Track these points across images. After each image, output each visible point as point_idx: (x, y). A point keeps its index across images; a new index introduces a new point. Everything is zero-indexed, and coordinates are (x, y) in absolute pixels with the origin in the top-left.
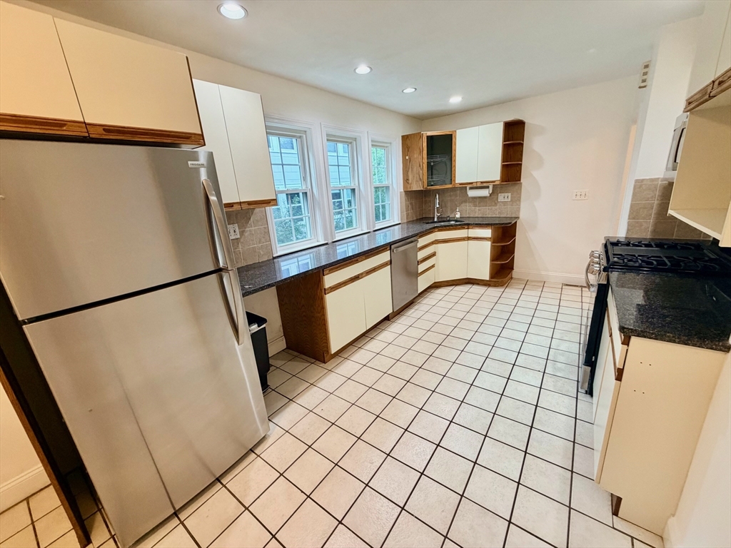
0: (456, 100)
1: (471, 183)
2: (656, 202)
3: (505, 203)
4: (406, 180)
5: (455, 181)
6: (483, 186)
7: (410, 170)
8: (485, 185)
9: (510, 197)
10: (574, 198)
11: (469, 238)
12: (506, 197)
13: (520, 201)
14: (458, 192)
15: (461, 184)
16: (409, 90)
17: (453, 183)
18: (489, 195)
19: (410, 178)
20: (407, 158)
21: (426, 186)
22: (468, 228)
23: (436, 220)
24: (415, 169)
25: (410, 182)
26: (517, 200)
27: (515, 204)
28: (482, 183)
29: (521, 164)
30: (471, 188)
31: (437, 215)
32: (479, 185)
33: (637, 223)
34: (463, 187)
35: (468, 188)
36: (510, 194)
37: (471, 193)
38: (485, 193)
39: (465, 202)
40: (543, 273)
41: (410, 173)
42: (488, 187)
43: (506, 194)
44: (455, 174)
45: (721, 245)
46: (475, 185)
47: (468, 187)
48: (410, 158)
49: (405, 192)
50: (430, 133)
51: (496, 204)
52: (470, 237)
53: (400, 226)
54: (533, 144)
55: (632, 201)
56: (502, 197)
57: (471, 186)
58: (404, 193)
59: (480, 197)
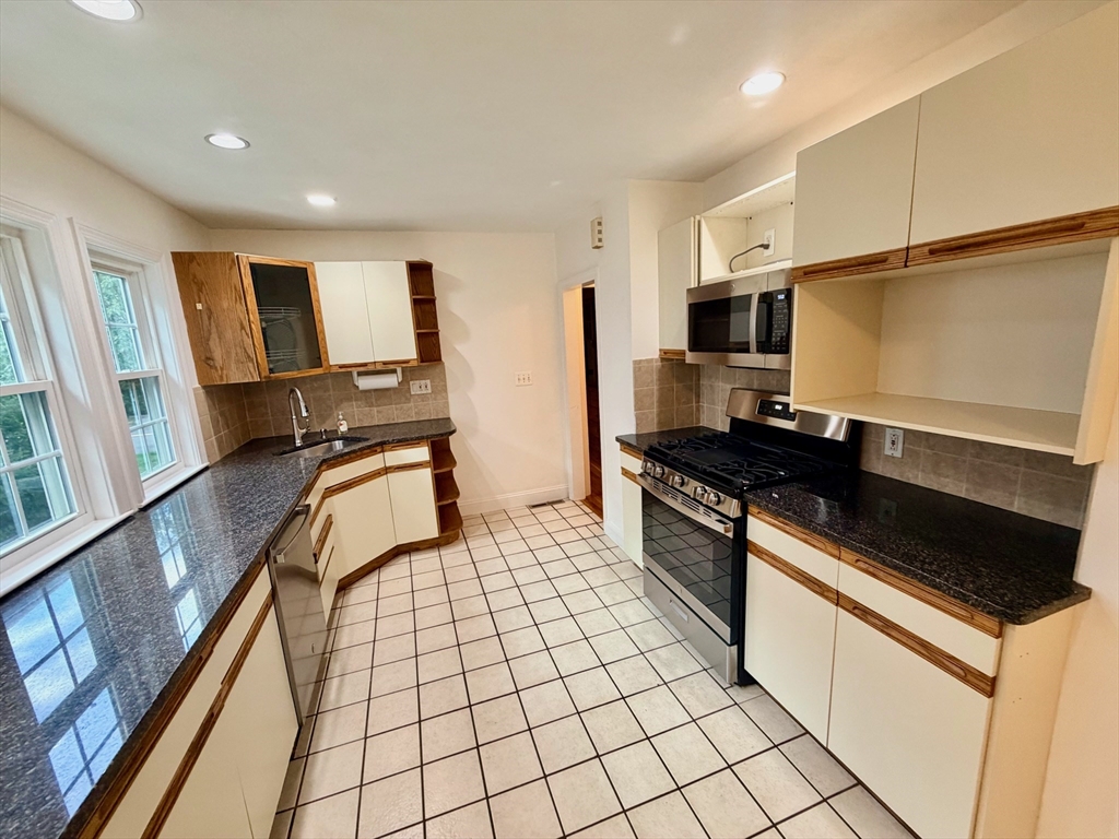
0: (321, 202)
1: (365, 365)
2: (656, 388)
3: (423, 397)
4: (204, 360)
5: (327, 360)
6: (386, 369)
7: (214, 336)
8: (392, 367)
9: (429, 386)
10: (517, 383)
11: (387, 470)
12: (423, 387)
13: (446, 391)
14: (330, 381)
15: (341, 367)
16: (227, 140)
17: (324, 364)
18: (396, 384)
19: (218, 354)
20: (199, 306)
21: (265, 373)
22: (383, 451)
23: (298, 443)
24: (229, 335)
25: (219, 362)
26: (441, 389)
27: (439, 397)
28: (385, 363)
29: (437, 334)
30: (359, 374)
31: (299, 433)
32: (379, 367)
33: (643, 414)
34: (346, 373)
35: (355, 375)
36: (428, 382)
37: (365, 383)
38: (391, 381)
39: (349, 399)
40: (500, 497)
41: (214, 344)
42: (394, 371)
43: (423, 382)
44: (326, 347)
45: (1075, 462)
46: (371, 368)
47: (355, 371)
48: (209, 309)
49: (204, 387)
50: (256, 259)
51: (408, 400)
52: (390, 468)
53: (208, 473)
54: (451, 305)
55: (635, 387)
56: (416, 387)
57: (362, 369)
58: (202, 391)
59: (376, 390)
